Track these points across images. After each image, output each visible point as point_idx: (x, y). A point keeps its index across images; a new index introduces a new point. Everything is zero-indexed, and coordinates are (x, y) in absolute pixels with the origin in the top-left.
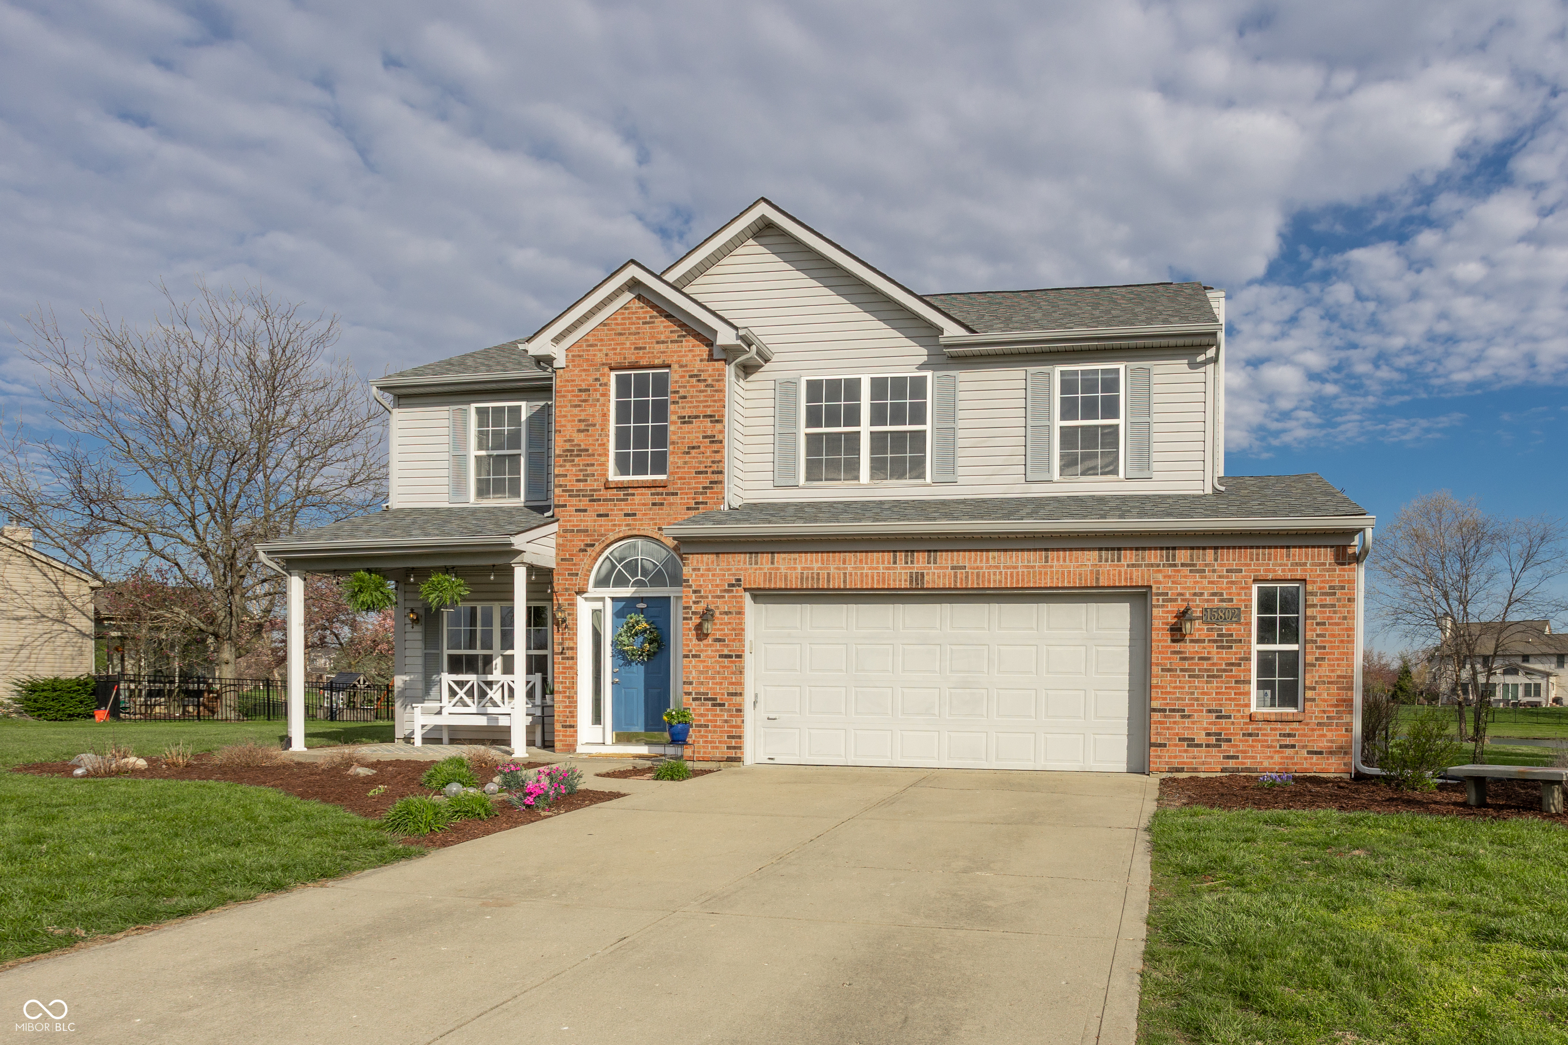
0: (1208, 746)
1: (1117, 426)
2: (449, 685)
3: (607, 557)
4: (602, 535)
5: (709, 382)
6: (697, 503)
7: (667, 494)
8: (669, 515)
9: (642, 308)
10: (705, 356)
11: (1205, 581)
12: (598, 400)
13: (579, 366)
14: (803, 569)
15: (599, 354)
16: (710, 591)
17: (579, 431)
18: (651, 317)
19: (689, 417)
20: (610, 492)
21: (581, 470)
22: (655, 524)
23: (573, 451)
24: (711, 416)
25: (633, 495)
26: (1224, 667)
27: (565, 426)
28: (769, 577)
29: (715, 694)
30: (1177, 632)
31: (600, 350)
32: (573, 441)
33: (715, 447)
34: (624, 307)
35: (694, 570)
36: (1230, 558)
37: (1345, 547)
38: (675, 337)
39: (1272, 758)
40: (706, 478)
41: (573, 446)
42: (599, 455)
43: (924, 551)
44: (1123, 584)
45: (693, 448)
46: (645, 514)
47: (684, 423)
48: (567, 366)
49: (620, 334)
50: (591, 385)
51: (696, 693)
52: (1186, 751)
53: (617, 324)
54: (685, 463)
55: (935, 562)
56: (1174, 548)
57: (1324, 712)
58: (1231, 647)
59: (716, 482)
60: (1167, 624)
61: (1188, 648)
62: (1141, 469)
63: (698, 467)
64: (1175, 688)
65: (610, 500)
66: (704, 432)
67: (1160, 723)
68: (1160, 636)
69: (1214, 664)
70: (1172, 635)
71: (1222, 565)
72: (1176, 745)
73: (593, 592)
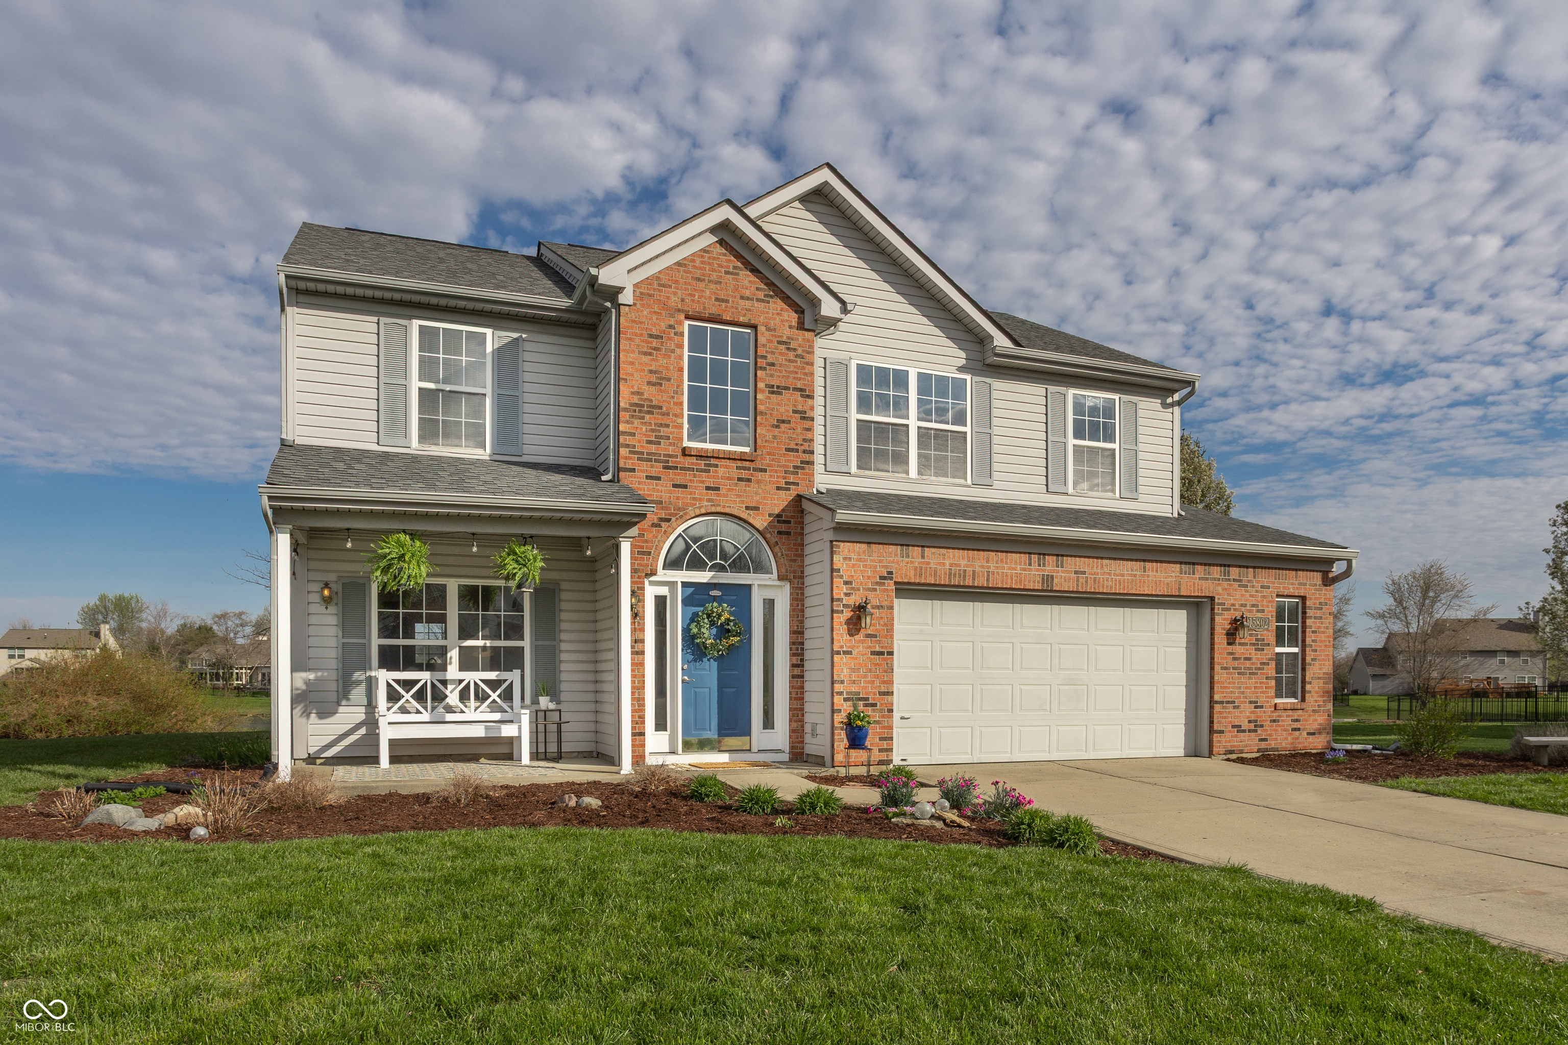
0: (1250, 731)
1: (1114, 450)
2: (388, 682)
3: (680, 535)
4: (679, 509)
5: (800, 352)
6: (787, 483)
7: (755, 470)
8: (757, 494)
9: (725, 255)
10: (794, 323)
11: (1247, 594)
12: (673, 351)
13: (649, 306)
14: (951, 565)
15: (674, 298)
16: (861, 583)
17: (649, 383)
18: (735, 268)
19: (778, 387)
20: (689, 460)
21: (653, 431)
22: (743, 502)
23: (642, 406)
24: (801, 390)
25: (716, 466)
26: (1259, 666)
27: (632, 375)
28: (919, 571)
29: (867, 693)
30: (1231, 635)
31: (675, 294)
32: (642, 394)
33: (807, 424)
34: (704, 250)
35: (845, 559)
36: (1265, 577)
37: (1327, 572)
38: (761, 295)
39: (1286, 739)
40: (797, 457)
41: (641, 399)
42: (675, 415)
43: (1053, 555)
44: (1196, 594)
45: (783, 422)
46: (729, 490)
47: (773, 392)
48: (635, 304)
49: (699, 279)
50: (664, 332)
51: (848, 693)
52: (1236, 736)
53: (695, 267)
54: (775, 437)
55: (1062, 567)
56: (1229, 566)
57: (1316, 701)
58: (1263, 650)
59: (808, 463)
60: (1224, 629)
61: (1238, 649)
62: (1131, 491)
63: (789, 444)
64: (1229, 683)
65: (689, 469)
66: (795, 406)
67: (1220, 713)
68: (1220, 639)
69: (1253, 664)
70: (1228, 639)
71: (1258, 582)
72: (1230, 732)
73: (663, 575)
